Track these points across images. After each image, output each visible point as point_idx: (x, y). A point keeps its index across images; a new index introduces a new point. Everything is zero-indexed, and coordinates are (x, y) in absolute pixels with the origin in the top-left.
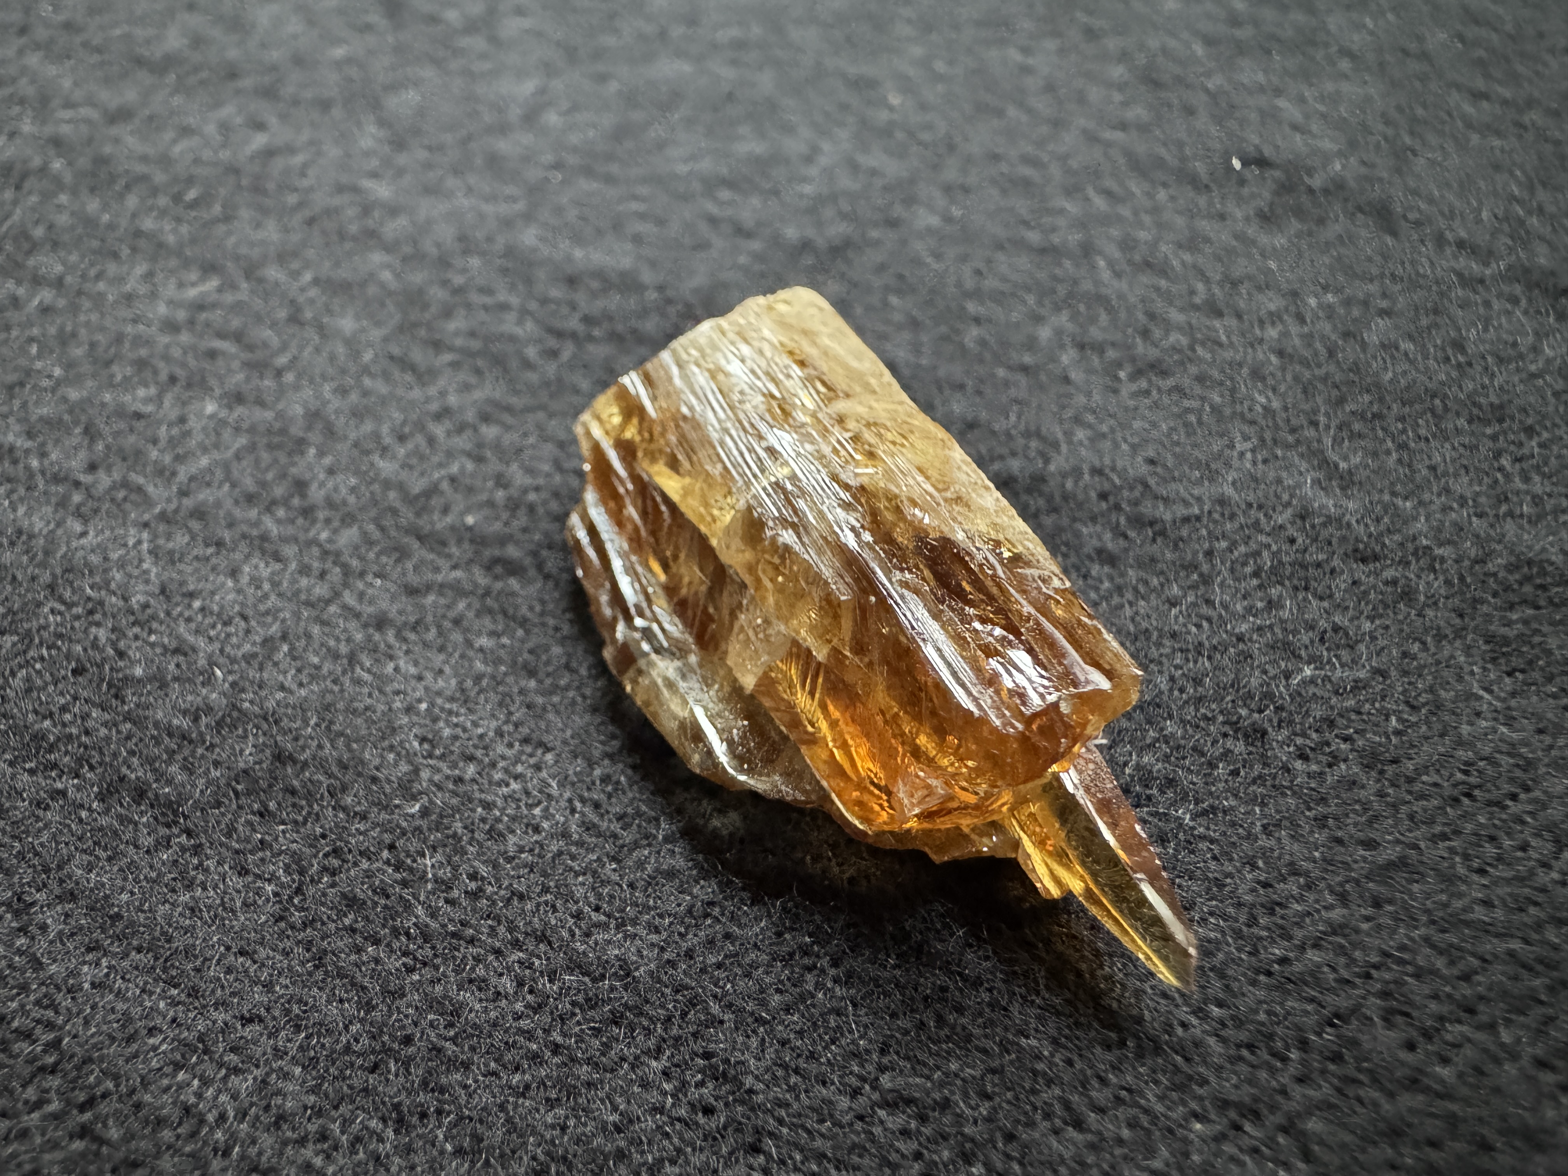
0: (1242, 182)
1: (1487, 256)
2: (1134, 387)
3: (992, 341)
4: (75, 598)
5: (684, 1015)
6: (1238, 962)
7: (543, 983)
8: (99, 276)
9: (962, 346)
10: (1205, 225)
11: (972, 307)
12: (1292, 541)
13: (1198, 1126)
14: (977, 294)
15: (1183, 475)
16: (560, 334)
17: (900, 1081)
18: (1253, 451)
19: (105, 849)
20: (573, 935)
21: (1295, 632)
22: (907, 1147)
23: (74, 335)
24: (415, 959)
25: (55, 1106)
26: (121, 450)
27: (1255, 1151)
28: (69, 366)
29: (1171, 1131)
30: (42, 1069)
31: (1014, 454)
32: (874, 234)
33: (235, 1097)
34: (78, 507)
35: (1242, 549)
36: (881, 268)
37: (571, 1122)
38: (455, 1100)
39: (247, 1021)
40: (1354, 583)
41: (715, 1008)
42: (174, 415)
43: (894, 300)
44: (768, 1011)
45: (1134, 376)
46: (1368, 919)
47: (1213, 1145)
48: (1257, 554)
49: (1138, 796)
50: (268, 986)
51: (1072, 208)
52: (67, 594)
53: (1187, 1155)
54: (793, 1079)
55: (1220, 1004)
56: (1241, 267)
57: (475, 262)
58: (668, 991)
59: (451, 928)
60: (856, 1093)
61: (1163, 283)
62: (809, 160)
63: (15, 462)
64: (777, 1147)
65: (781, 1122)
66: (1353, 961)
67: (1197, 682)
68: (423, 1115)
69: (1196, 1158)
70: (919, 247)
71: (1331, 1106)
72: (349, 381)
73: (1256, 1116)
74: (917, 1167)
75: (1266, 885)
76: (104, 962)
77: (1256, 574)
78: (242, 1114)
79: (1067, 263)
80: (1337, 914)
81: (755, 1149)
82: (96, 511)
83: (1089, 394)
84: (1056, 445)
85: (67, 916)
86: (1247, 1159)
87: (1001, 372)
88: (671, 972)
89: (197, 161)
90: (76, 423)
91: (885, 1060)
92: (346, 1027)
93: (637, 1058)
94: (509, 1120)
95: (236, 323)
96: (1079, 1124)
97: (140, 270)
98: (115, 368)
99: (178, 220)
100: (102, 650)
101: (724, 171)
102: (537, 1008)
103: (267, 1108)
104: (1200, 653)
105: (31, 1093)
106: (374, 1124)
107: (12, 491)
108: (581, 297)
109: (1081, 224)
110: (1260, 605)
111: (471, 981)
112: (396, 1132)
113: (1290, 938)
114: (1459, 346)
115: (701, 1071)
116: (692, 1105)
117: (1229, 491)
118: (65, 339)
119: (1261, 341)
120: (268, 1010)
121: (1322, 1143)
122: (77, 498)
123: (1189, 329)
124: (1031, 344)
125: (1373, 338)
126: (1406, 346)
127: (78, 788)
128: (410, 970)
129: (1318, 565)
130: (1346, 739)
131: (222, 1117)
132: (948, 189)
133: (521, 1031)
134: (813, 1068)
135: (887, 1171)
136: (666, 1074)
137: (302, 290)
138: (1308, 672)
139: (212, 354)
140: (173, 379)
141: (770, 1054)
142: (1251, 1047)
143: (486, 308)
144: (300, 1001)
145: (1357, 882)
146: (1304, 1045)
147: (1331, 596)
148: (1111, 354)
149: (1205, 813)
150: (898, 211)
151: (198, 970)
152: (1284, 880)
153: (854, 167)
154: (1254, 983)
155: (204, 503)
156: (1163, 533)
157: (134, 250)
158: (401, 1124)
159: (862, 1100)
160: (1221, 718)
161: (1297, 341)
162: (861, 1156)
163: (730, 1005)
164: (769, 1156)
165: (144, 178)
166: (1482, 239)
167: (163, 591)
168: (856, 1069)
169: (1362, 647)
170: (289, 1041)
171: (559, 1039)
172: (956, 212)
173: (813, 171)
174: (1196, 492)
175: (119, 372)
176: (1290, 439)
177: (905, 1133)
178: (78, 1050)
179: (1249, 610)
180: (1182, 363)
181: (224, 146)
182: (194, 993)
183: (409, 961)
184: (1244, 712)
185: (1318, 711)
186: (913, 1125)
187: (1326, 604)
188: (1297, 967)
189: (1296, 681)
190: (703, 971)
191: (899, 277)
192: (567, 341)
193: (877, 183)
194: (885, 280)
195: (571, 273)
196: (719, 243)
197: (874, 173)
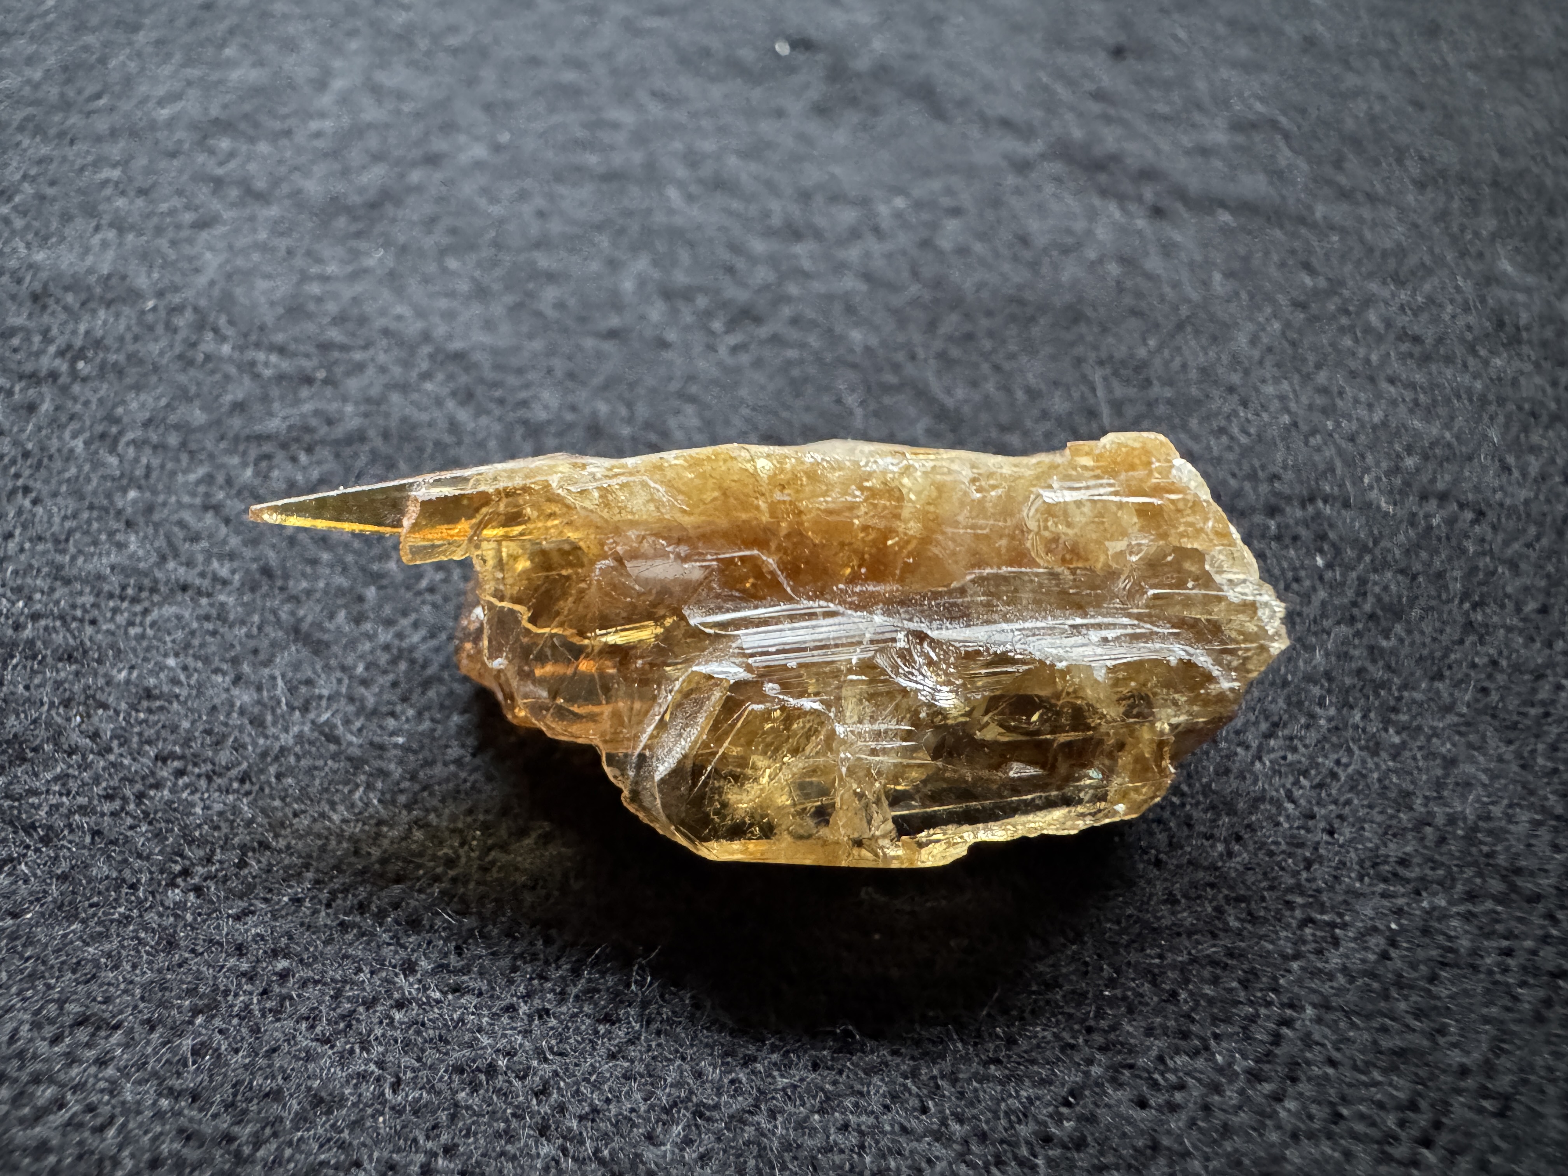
0: (792, 70)
1: (1026, 133)
2: (733, 340)
3: (572, 302)
9: (539, 314)
10: (766, 127)
11: (543, 261)
14: (542, 243)
16: (34, 378)
32: (415, 176)
36: (431, 222)
43: (452, 263)
51: (625, 116)
56: (812, 175)
61: (736, 205)
62: (321, 85)
70: (468, 189)
79: (635, 191)
87: (589, 343)
101: (215, 111)
108: (54, 320)
109: (639, 138)
114: (1024, 240)
123: (773, 261)
124: (616, 303)
125: (945, 244)
126: (978, 247)
132: (488, 107)
148: (702, 302)
150: (439, 145)
153: (377, 91)
166: (1017, 112)
172: (504, 137)
173: (326, 100)
191: (453, 231)
192: (44, 389)
193: (407, 108)
194: (438, 238)
195: (37, 286)
196: (227, 215)
197: (401, 96)
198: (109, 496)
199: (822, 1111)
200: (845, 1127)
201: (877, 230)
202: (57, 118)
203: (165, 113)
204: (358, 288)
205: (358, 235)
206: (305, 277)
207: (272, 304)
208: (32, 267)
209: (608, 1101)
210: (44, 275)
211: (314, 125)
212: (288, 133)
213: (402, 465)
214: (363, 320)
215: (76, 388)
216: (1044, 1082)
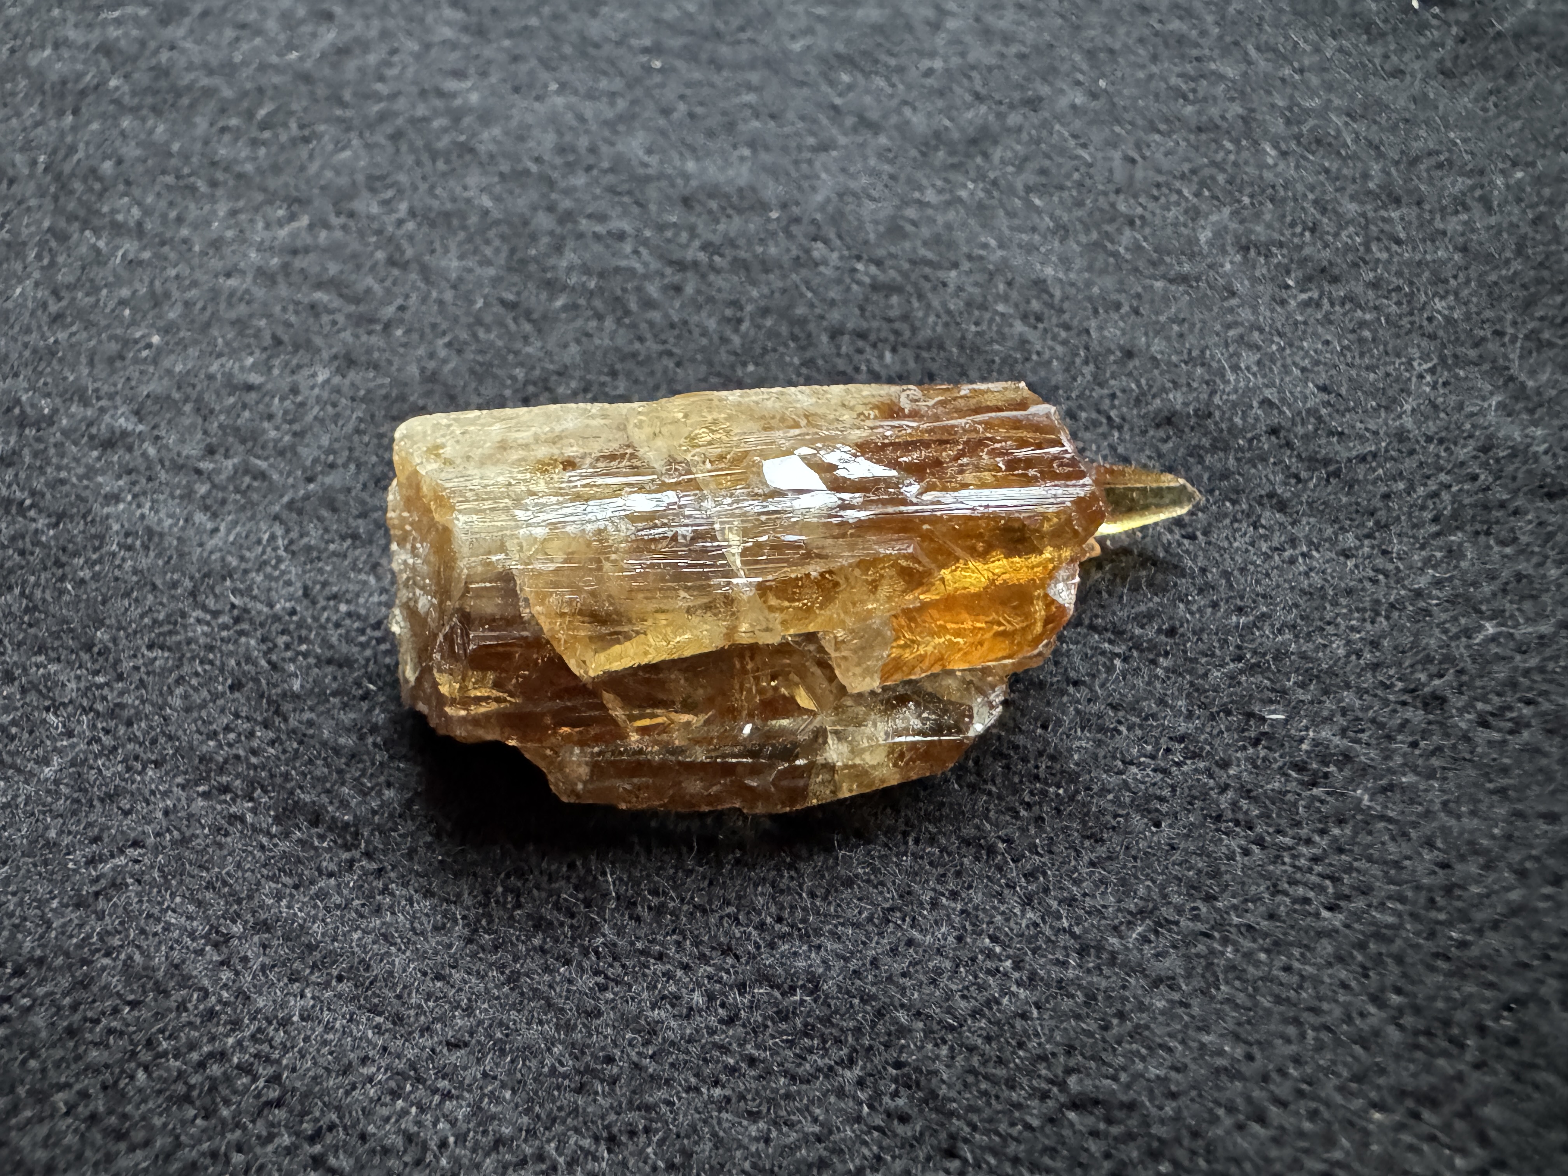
0: (1422, 27)
3: (1147, 246)
4: (219, 607)
5: (874, 1024)
6: (1416, 947)
7: (734, 997)
8: (180, 220)
9: (1114, 254)
10: (1380, 87)
11: (1123, 205)
12: (1474, 478)
13: (1377, 1116)
14: (1127, 189)
15: (1358, 403)
16: (681, 266)
17: (1088, 1082)
18: (1432, 371)
19: (290, 875)
20: (758, 947)
21: (1475, 584)
22: (1094, 1146)
23: (167, 295)
24: (606, 977)
25: (286, 1140)
26: (237, 430)
27: (1432, 1138)
28: (167, 330)
29: (1352, 1124)
30: (269, 1104)
31: (1176, 385)
32: (1014, 119)
33: (453, 1123)
34: (203, 498)
35: (1421, 491)
36: (1021, 164)
37: (774, 1134)
38: (660, 1118)
39: (453, 1046)
40: (1540, 524)
41: (902, 1017)
42: (285, 384)
43: (1038, 201)
44: (955, 1018)
45: (1304, 283)
46: (1547, 898)
47: (1391, 1135)
48: (1435, 495)
49: (1315, 773)
50: (469, 1011)
52: (211, 603)
53: (1366, 1145)
54: (983, 1086)
55: (1399, 991)
56: (1420, 140)
57: (580, 180)
58: (856, 1001)
59: (639, 945)
60: (1044, 1096)
61: (1332, 164)
62: (936, 26)
63: (130, 449)
64: (972, 1152)
65: (974, 1128)
66: (1532, 943)
67: (1375, 644)
68: (632, 1134)
69: (1374, 1147)
71: (1509, 1092)
72: (464, 335)
73: (1434, 1104)
74: (1107, 1165)
75: (1445, 866)
76: (308, 993)
77: (1435, 520)
78: (461, 1138)
80: (1515, 896)
81: (951, 1153)
82: (224, 502)
83: (1255, 309)
84: (1222, 374)
85: (265, 947)
86: (1425, 1147)
87: (1159, 285)
88: (858, 982)
89: (263, 67)
90: (186, 400)
91: (1072, 1063)
92: (549, 1050)
93: (831, 1068)
94: (714, 1134)
95: (333, 268)
96: (1262, 1119)
97: (222, 209)
98: (215, 332)
99: (255, 143)
100: (255, 664)
101: (839, 46)
102: (730, 1021)
103: (485, 1132)
104: (1378, 614)
105: (260, 1128)
106: (587, 1143)
107: (134, 483)
108: (700, 220)
110: (1439, 555)
111: (663, 998)
112: (610, 1151)
113: (1469, 920)
115: (895, 1080)
116: (889, 1114)
117: (1408, 422)
118: (157, 300)
119: (1444, 233)
120: (471, 1035)
121: (1500, 1129)
122: (202, 489)
123: (1364, 223)
124: (1191, 249)
127: (254, 811)
128: (603, 988)
129: (1502, 505)
130: (1529, 702)
131: (443, 1144)
132: (1091, 55)
133: (715, 1045)
134: (1001, 1072)
135: (1078, 1171)
136: (860, 1083)
137: (400, 223)
138: (1490, 628)
139: (313, 308)
140: (278, 342)
141: (960, 1061)
142: (1428, 1033)
143: (597, 237)
144: (501, 1024)
145: (1537, 859)
146: (1482, 1030)
147: (1515, 539)
149: (1384, 790)
150: (1040, 89)
151: (399, 997)
152: (1462, 858)
153: (987, 34)
154: (1432, 969)
155: (331, 487)
156: (1337, 474)
157: (214, 184)
158: (612, 1141)
159: (1050, 1103)
160: (1400, 685)
161: (1484, 235)
162: (1053, 1158)
163: (918, 1014)
164: (965, 1161)
165: (209, 93)
167: (306, 595)
168: (1044, 1072)
169: (1546, 598)
170: (497, 1065)
171: (755, 1053)
173: (940, 40)
174: (1372, 426)
175: (221, 336)
176: (1473, 354)
177: (1094, 1134)
178: (298, 1084)
179: (1428, 562)
180: (1355, 265)
181: (291, 47)
182: (398, 1019)
183: (600, 979)
184: (1423, 677)
185: (1501, 672)
186: (1102, 1126)
187: (1508, 550)
188: (1475, 951)
189: (1479, 638)
190: (890, 979)
191: (1043, 172)
192: (689, 274)
193: (1013, 49)
194: (1029, 177)
195: (687, 192)
196: (842, 140)
197: (1007, 39)
198: (733, 367)
199: (1267, 951)
200: (1287, 969)
201: (1486, 202)
202: (709, 46)
203: (797, 46)
204: (951, 215)
205: (953, 166)
206: (905, 203)
207: (876, 222)
208: (686, 177)
209: (1085, 895)
210: (694, 183)
211: (926, 64)
212: (901, 70)
213: (973, 373)
214: (951, 245)
215: (712, 277)
216: (1491, 985)
